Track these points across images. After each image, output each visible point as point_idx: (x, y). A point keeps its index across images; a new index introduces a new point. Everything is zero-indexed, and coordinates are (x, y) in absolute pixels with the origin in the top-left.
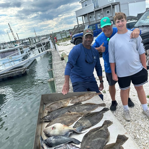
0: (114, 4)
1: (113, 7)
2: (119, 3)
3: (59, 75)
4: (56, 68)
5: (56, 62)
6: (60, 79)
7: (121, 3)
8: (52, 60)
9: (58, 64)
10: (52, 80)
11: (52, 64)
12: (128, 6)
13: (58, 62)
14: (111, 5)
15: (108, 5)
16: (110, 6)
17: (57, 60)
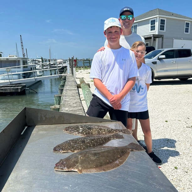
0: (156, 36)
1: (155, 40)
2: (163, 36)
3: (68, 103)
4: (66, 94)
5: (69, 88)
6: (68, 108)
7: (164, 37)
8: (64, 85)
9: (71, 90)
10: (58, 108)
11: (63, 89)
12: (173, 42)
13: (72, 88)
14: (152, 36)
15: (149, 36)
16: (150, 38)
17: (72, 86)
